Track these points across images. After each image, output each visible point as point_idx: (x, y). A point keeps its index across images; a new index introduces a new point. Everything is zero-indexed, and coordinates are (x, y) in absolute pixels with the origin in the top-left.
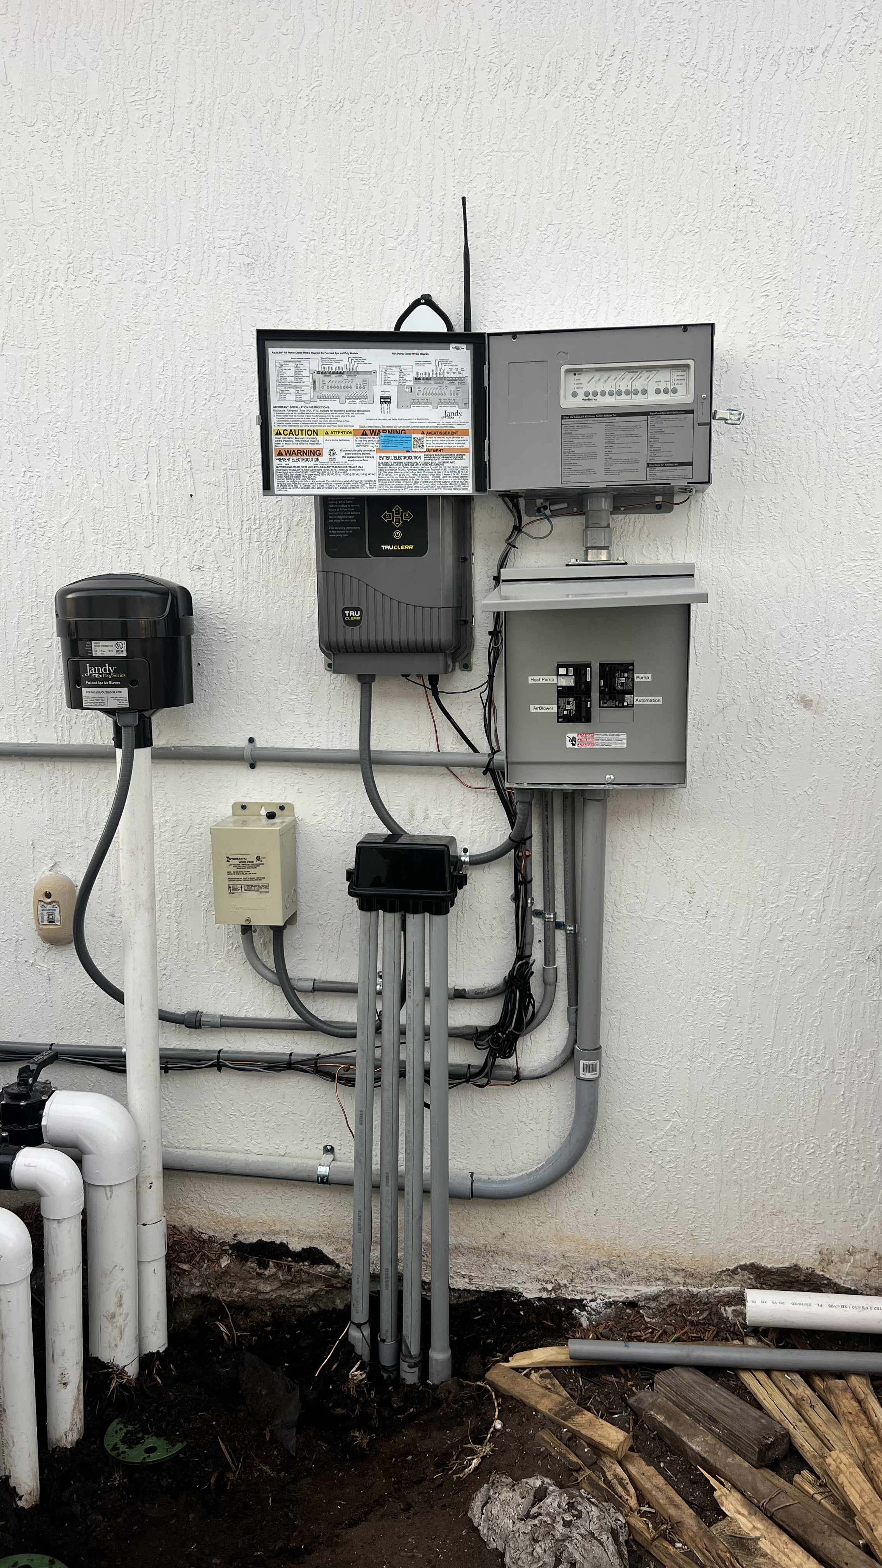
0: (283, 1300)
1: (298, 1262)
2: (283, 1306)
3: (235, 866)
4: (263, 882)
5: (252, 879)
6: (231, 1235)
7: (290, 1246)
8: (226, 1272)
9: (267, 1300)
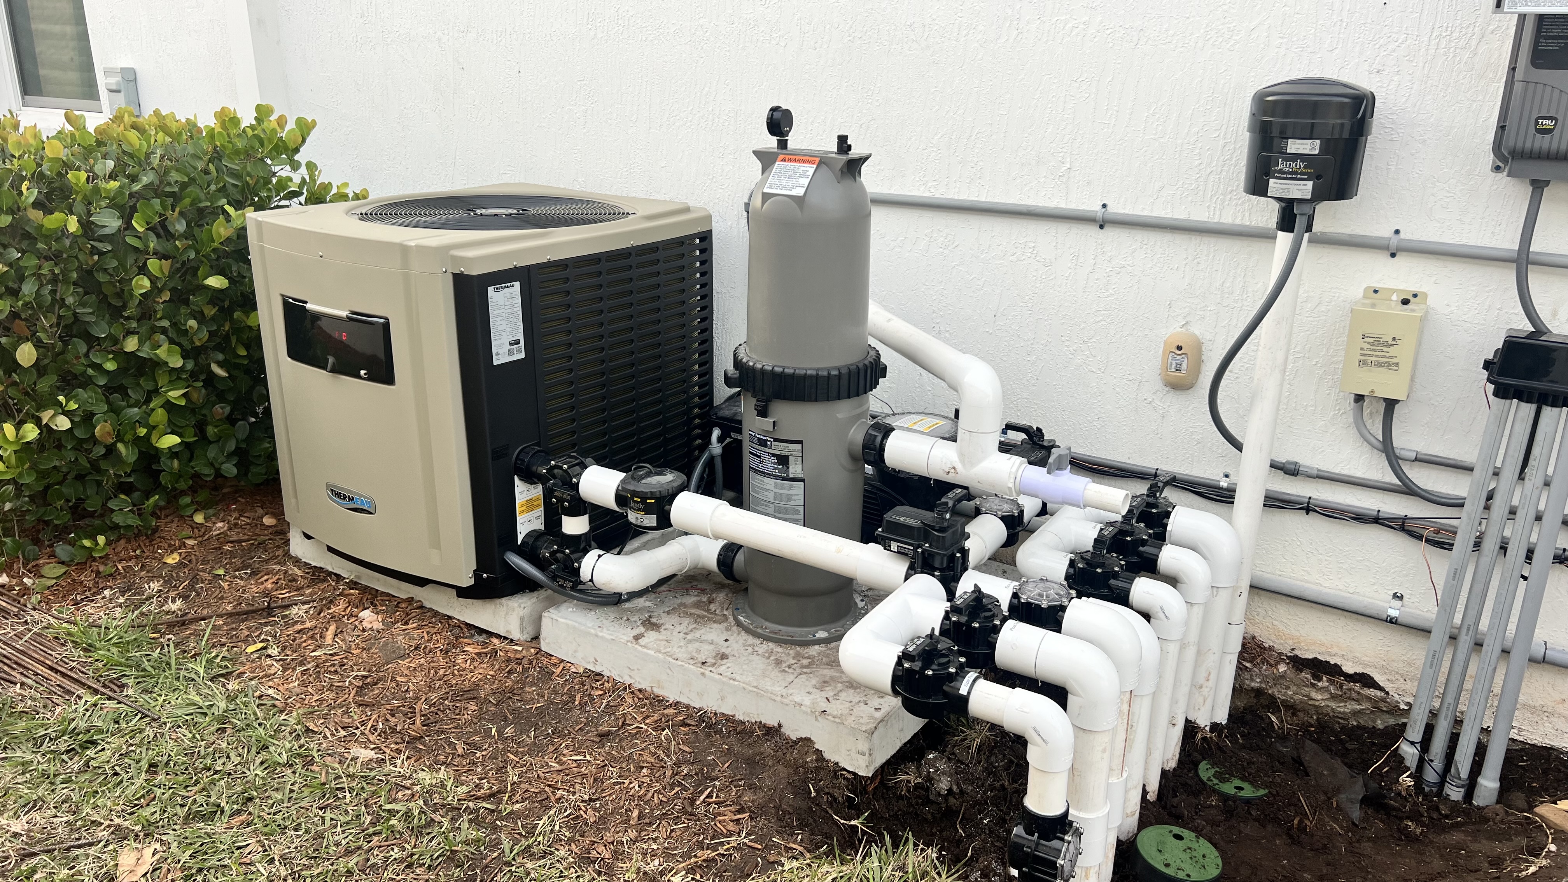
0: (1329, 709)
1: (1349, 682)
2: (1327, 715)
3: (1369, 343)
4: (1394, 360)
5: (1384, 357)
6: (1289, 648)
7: (1343, 668)
8: (1283, 676)
9: (1315, 706)
